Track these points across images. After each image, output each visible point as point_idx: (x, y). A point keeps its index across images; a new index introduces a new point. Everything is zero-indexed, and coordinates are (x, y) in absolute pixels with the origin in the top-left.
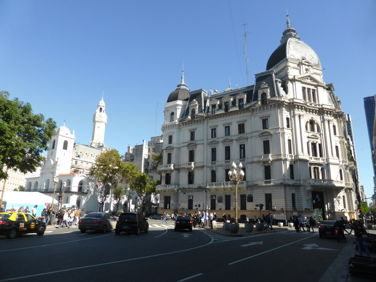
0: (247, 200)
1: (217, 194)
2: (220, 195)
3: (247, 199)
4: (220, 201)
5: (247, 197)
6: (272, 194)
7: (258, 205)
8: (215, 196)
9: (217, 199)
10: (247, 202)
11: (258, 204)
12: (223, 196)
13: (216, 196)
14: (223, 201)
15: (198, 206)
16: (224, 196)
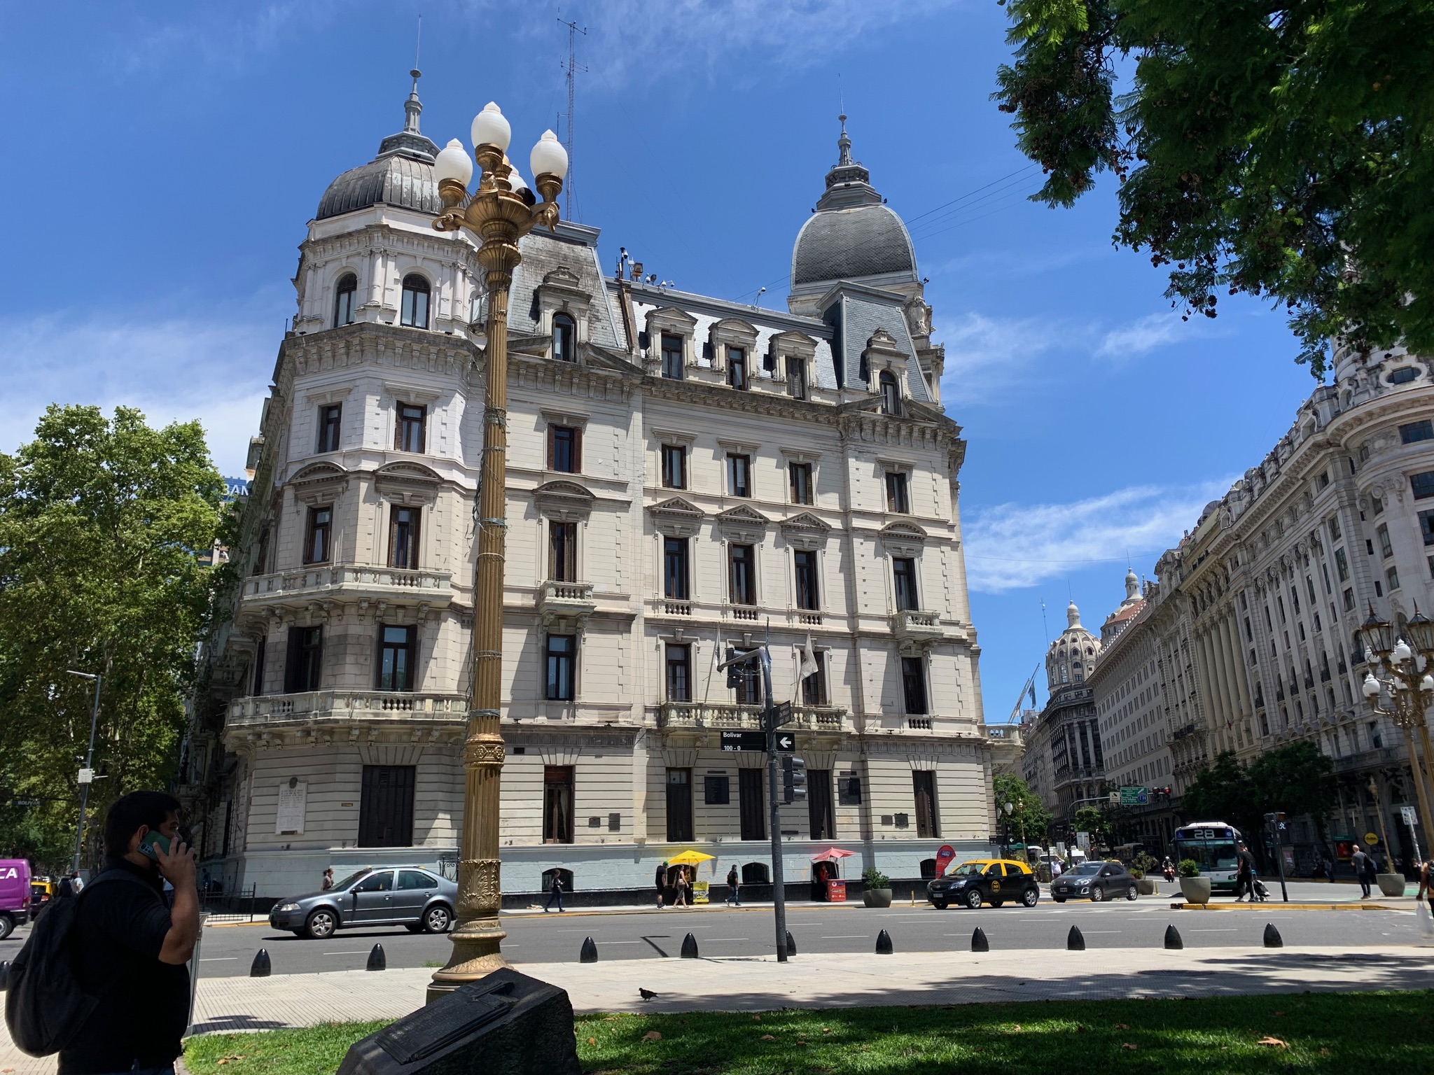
0: (836, 796)
1: (699, 763)
2: (717, 765)
3: (836, 788)
4: (717, 792)
5: (835, 781)
6: (938, 774)
7: (890, 817)
8: (688, 771)
9: (702, 787)
10: (837, 804)
11: (891, 813)
12: (729, 772)
13: (695, 771)
14: (732, 796)
15: (605, 821)
16: (736, 772)
